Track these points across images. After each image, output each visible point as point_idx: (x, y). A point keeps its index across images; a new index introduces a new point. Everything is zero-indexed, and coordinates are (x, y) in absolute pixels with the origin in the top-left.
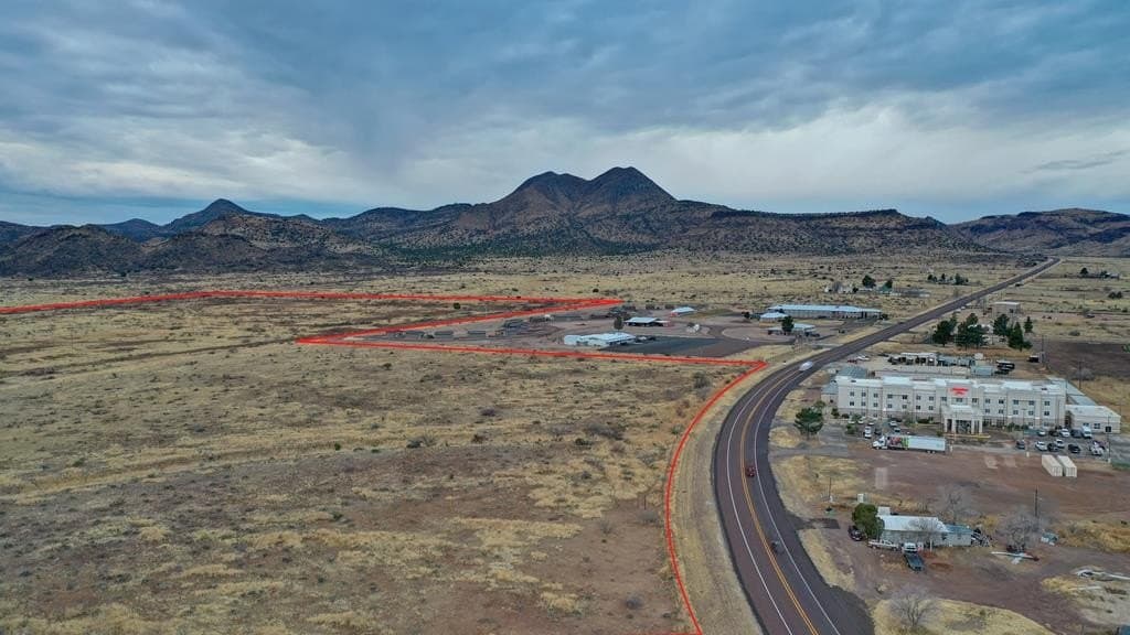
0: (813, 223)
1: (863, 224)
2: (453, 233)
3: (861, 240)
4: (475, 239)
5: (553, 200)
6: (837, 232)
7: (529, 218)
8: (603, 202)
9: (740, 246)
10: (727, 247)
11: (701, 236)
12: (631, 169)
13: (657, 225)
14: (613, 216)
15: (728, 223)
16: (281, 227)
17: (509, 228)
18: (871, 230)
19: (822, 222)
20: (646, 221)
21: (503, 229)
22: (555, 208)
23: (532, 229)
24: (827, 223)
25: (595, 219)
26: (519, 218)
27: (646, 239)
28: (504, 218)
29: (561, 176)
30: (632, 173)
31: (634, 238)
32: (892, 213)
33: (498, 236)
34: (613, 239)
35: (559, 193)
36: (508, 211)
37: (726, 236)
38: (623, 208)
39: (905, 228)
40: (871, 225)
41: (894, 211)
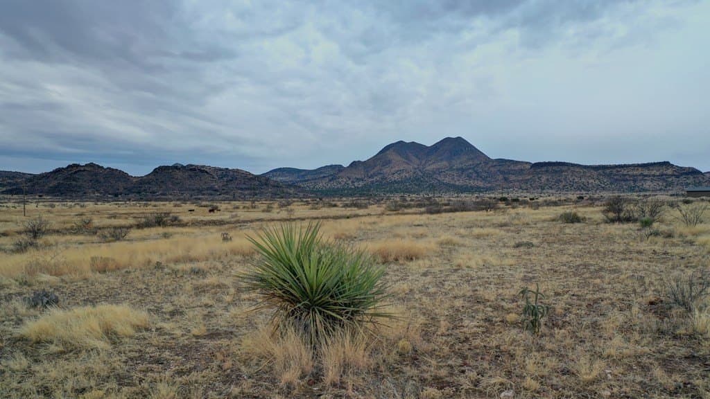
0: (608, 171)
1: (646, 172)
2: (340, 180)
3: (649, 183)
4: (356, 184)
5: (406, 159)
6: (627, 177)
7: (393, 170)
8: (442, 160)
9: (561, 187)
10: (551, 187)
11: (528, 180)
12: (459, 138)
13: (485, 174)
14: (451, 169)
15: (547, 171)
16: (224, 173)
17: (380, 176)
18: (654, 176)
19: (614, 171)
20: (476, 172)
21: (375, 178)
22: (408, 164)
23: (396, 177)
24: (618, 171)
25: (439, 171)
26: (386, 170)
27: (481, 184)
28: (375, 170)
29: (408, 143)
30: (459, 141)
31: (472, 183)
32: (666, 164)
33: (372, 182)
34: (457, 183)
35: (410, 154)
36: (375, 166)
37: (548, 180)
38: (457, 163)
39: (682, 174)
40: (653, 173)
41: (668, 162)
